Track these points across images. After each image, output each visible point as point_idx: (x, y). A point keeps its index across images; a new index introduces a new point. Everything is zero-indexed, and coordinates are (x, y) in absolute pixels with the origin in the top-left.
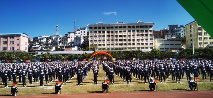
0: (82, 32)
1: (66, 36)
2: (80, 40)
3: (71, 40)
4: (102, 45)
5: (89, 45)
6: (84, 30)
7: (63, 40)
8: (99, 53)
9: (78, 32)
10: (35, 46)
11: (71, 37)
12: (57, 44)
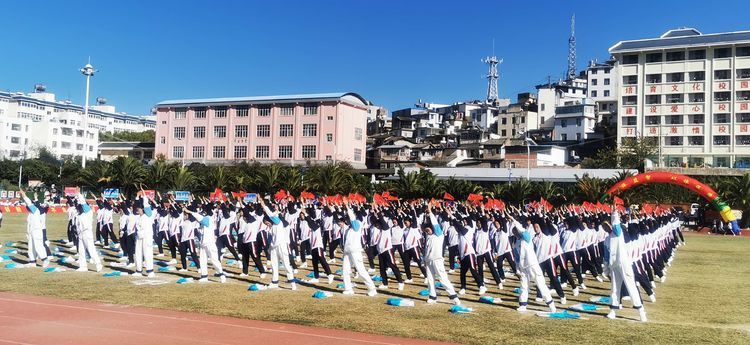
0: (595, 82)
1: (522, 101)
2: (579, 121)
3: (543, 118)
4: (686, 140)
5: (619, 141)
6: (607, 70)
7: (504, 121)
8: (648, 177)
9: (580, 82)
10: (392, 143)
11: (543, 106)
12: (476, 135)
